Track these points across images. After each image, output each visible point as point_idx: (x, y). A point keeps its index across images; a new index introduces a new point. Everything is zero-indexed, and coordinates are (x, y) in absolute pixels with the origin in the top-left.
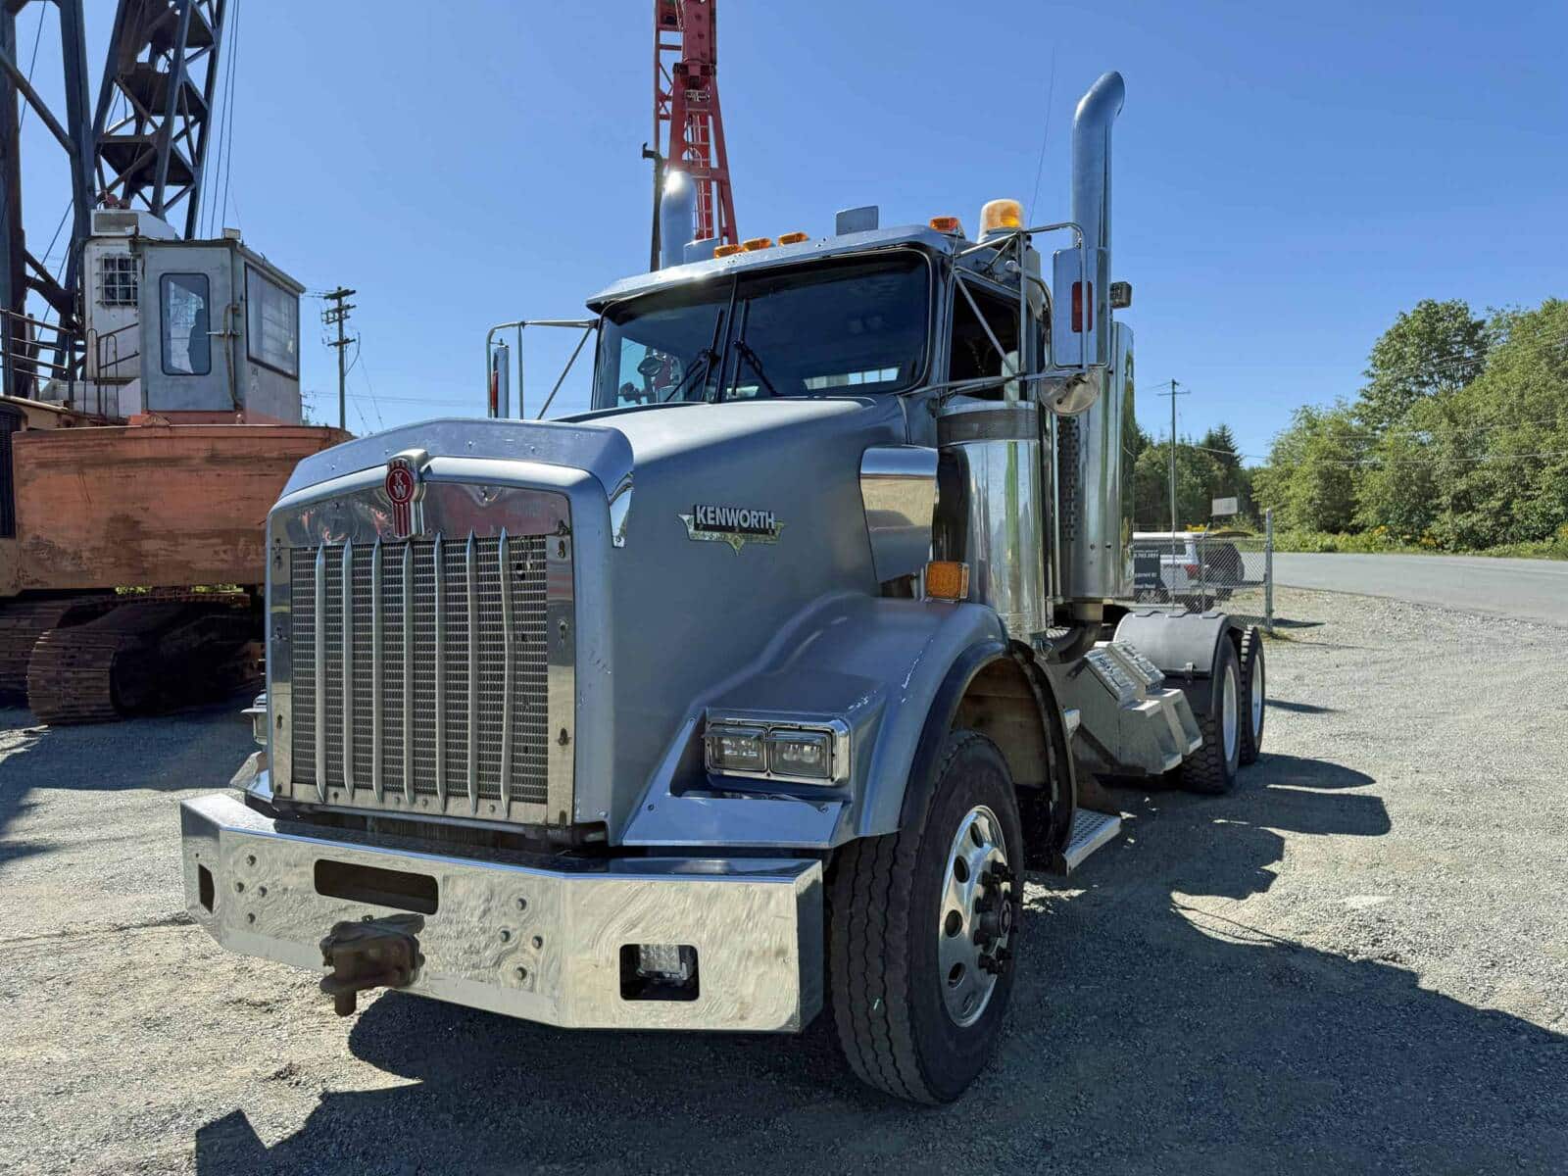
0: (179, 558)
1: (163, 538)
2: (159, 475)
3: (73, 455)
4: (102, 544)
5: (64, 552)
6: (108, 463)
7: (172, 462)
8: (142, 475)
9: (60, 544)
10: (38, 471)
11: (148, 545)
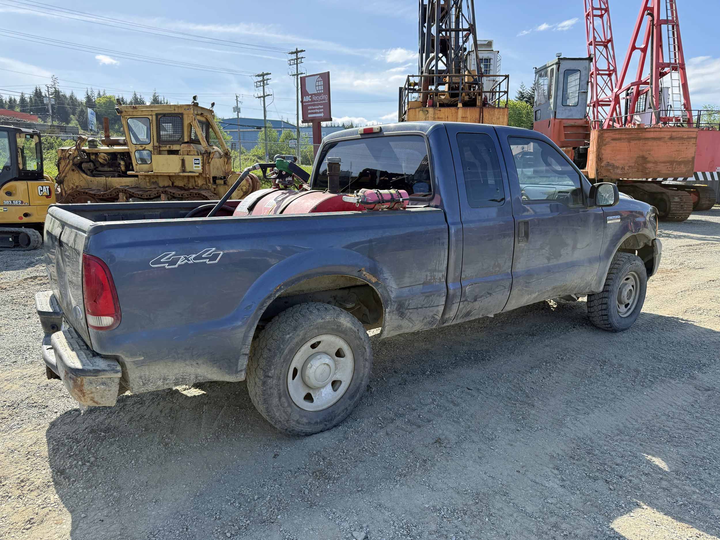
0: (658, 169)
1: (653, 163)
2: (655, 143)
3: (627, 136)
4: (633, 165)
5: (617, 168)
6: (639, 139)
7: (659, 139)
8: (650, 143)
9: (616, 164)
10: (612, 141)
11: (649, 165)
